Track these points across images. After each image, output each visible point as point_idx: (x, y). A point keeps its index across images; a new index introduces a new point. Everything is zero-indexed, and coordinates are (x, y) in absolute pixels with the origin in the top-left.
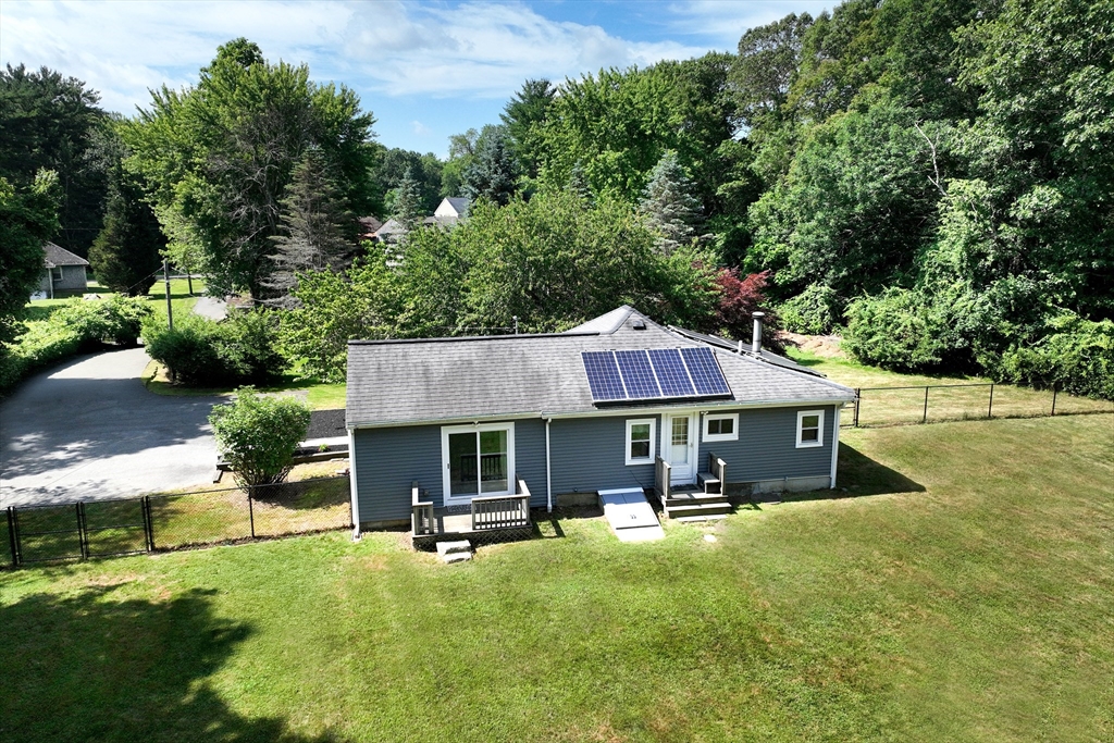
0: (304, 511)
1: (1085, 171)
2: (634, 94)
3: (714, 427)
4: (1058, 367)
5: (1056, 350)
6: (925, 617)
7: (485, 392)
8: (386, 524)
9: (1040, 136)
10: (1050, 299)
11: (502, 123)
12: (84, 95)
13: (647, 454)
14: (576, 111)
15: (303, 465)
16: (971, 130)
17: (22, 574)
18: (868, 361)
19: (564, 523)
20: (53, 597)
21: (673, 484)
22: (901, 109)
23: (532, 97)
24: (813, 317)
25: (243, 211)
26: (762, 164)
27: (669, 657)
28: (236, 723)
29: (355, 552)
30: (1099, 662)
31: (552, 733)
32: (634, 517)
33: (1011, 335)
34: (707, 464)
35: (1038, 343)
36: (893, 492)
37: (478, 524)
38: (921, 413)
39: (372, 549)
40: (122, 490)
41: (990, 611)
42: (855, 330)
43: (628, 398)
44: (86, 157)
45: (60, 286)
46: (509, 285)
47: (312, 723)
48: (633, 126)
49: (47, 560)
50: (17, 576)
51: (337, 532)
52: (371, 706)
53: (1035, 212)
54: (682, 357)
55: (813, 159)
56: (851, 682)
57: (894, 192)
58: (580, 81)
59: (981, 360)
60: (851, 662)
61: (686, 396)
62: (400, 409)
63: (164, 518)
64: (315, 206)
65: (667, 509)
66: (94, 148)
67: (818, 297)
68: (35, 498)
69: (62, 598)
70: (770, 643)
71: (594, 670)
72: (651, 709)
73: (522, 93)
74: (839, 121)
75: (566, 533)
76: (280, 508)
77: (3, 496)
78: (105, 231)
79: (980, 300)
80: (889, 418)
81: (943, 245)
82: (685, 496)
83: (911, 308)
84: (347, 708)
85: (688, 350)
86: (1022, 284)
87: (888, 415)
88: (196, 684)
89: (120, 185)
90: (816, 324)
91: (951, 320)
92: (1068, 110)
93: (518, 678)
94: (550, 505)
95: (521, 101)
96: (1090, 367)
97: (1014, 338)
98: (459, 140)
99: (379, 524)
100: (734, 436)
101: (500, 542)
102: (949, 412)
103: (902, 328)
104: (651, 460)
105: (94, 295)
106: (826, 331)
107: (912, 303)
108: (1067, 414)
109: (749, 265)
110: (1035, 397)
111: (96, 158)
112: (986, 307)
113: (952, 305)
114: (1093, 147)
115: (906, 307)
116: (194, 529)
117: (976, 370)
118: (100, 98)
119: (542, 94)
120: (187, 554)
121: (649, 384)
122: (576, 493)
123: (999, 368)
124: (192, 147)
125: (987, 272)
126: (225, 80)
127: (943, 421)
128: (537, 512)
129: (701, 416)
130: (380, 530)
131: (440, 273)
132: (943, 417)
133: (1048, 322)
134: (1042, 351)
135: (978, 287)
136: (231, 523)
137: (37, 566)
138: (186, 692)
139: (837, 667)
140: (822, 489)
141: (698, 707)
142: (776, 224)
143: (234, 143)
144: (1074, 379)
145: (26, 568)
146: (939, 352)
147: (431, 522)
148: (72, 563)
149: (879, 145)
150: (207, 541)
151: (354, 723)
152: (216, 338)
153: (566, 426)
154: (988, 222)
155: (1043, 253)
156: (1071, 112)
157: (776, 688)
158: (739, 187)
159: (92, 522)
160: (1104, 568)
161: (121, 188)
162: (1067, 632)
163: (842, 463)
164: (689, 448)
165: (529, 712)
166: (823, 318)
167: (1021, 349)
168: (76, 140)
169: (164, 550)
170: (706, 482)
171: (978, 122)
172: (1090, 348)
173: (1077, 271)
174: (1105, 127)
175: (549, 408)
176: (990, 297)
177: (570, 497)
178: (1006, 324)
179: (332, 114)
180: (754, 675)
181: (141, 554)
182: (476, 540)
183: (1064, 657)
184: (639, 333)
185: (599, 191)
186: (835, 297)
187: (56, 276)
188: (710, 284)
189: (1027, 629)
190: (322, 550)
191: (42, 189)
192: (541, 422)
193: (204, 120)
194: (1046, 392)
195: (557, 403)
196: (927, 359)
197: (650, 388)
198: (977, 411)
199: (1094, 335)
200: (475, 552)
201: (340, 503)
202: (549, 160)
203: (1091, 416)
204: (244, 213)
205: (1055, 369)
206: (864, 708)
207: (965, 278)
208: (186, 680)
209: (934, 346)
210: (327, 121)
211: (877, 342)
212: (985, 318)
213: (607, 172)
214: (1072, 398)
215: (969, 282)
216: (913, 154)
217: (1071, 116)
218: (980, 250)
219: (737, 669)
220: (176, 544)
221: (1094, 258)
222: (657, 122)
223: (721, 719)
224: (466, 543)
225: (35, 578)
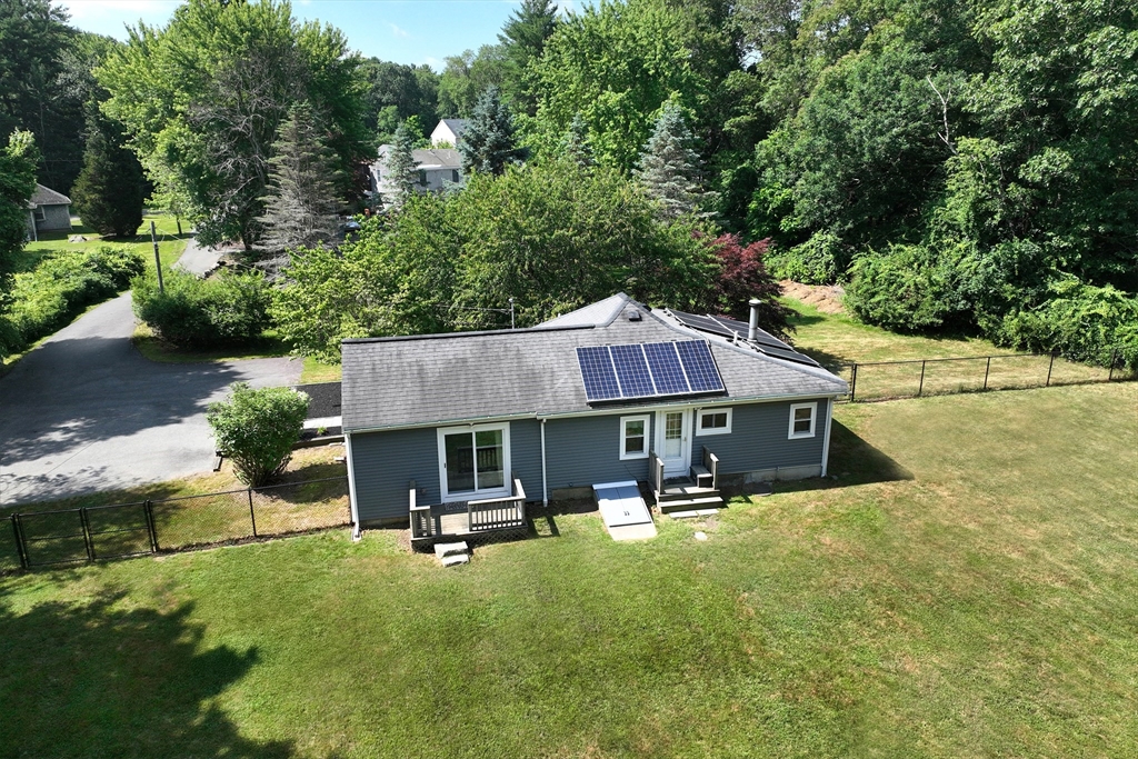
0: (303, 505)
1: (1098, 130)
2: (637, 28)
3: (707, 422)
4: (1057, 333)
5: (1056, 315)
6: (901, 624)
7: (480, 393)
8: (386, 521)
9: (1056, 94)
10: (1054, 262)
11: (499, 43)
12: (52, 13)
13: (641, 448)
14: (576, 47)
15: (302, 450)
16: (984, 86)
17: (30, 580)
18: (869, 320)
19: (558, 519)
20: (63, 607)
21: (666, 476)
22: (914, 57)
23: (531, 16)
24: (818, 267)
25: (229, 164)
26: (770, 102)
27: (655, 671)
28: (246, 747)
29: (356, 553)
30: (1059, 673)
31: (543, 755)
32: (627, 514)
33: (1013, 299)
34: (700, 458)
35: (1040, 307)
36: (881, 481)
37: (475, 525)
38: (916, 384)
39: (372, 550)
40: (123, 479)
41: (963, 618)
42: (858, 288)
43: (622, 397)
44: (59, 82)
45: (43, 226)
46: (505, 264)
47: (318, 744)
48: (636, 65)
49: (53, 563)
50: (26, 581)
51: (338, 531)
52: (374, 726)
53: (1044, 174)
54: (677, 351)
55: (821, 109)
56: (824, 696)
57: (903, 147)
58: (581, 13)
59: (982, 323)
60: (828, 676)
61: (680, 393)
62: (395, 413)
63: (166, 513)
64: (304, 164)
65: (660, 505)
66: (68, 72)
67: (824, 245)
68: (36, 489)
69: (72, 608)
70: (751, 655)
71: (583, 686)
72: (636, 728)
73: (521, 12)
74: (851, 63)
75: (561, 531)
76: (280, 501)
77: (3, 487)
78: (86, 170)
79: (984, 261)
80: (885, 391)
81: (951, 202)
82: (678, 491)
83: (915, 265)
84: (351, 728)
85: (683, 343)
86: (1028, 247)
87: (884, 387)
88: (206, 704)
89: (98, 120)
90: (820, 274)
91: (954, 280)
92: (1084, 71)
93: (511, 695)
94: (545, 500)
95: (520, 20)
96: (1089, 334)
97: (1015, 302)
98: (455, 62)
99: (378, 522)
100: (727, 430)
101: (496, 542)
102: (946, 383)
103: (905, 288)
104: (645, 455)
105: (79, 237)
106: (831, 281)
107: (917, 259)
108: (1061, 385)
109: (754, 211)
110: (1032, 364)
111: (70, 83)
112: (990, 270)
113: (956, 265)
114: (1107, 112)
115: (910, 265)
116: (196, 528)
117: (975, 332)
118: (70, 16)
119: (542, 12)
120: (191, 555)
121: (643, 381)
122: (571, 487)
123: (1000, 332)
124: (172, 92)
125: (994, 231)
126: (203, 19)
127: (938, 393)
128: (532, 508)
129: (695, 412)
130: (379, 527)
131: (434, 247)
132: (939, 388)
133: (1051, 287)
134: (1043, 316)
135: (983, 247)
136: (233, 520)
137: (46, 570)
138: (197, 712)
139: (813, 681)
140: (812, 478)
141: (680, 726)
142: (783, 167)
143: (216, 90)
144: (1072, 346)
145: (36, 572)
146: (941, 314)
147: (428, 524)
148: (79, 566)
149: (889, 95)
150: (211, 541)
151: (358, 744)
152: (209, 302)
153: (560, 426)
154: (996, 182)
155: (1050, 215)
156: (1087, 74)
157: (754, 704)
158: (747, 122)
159: (95, 519)
160: (1075, 568)
161: (100, 124)
162: (1032, 640)
163: (835, 445)
164: (683, 443)
165: (522, 731)
166: (827, 268)
167: (1021, 313)
168: (46, 61)
169: (169, 551)
170: (699, 476)
171: (991, 78)
172: (1090, 315)
173: (1083, 234)
174: (1120, 92)
175: (543, 409)
176: (995, 258)
177: (563, 491)
178: (1008, 287)
179: (318, 56)
180: (735, 690)
181: (147, 556)
182: (473, 541)
183: (1027, 669)
184: (634, 325)
185: (600, 134)
186: (841, 246)
187: (38, 215)
188: (710, 256)
189: (995, 638)
190: (323, 551)
191: (18, 151)
192: (536, 422)
193: (183, 64)
194: (1044, 357)
195: (552, 403)
196: (928, 321)
197: (645, 385)
198: (974, 381)
199: (1095, 301)
200: (472, 553)
201: (339, 496)
202: (548, 96)
203: (1085, 387)
204: (230, 166)
205: (1055, 334)
206: (835, 726)
207: (971, 238)
208: (197, 698)
209: (936, 308)
210: (314, 64)
211: (879, 302)
212: (989, 281)
213: (609, 113)
214: (1069, 364)
215: (975, 242)
216: (924, 108)
217: (1087, 78)
218: (987, 208)
219: (720, 684)
220: (180, 544)
221: (1103, 222)
222: (660, 60)
223: (701, 739)
224: (463, 545)
225: (44, 583)
